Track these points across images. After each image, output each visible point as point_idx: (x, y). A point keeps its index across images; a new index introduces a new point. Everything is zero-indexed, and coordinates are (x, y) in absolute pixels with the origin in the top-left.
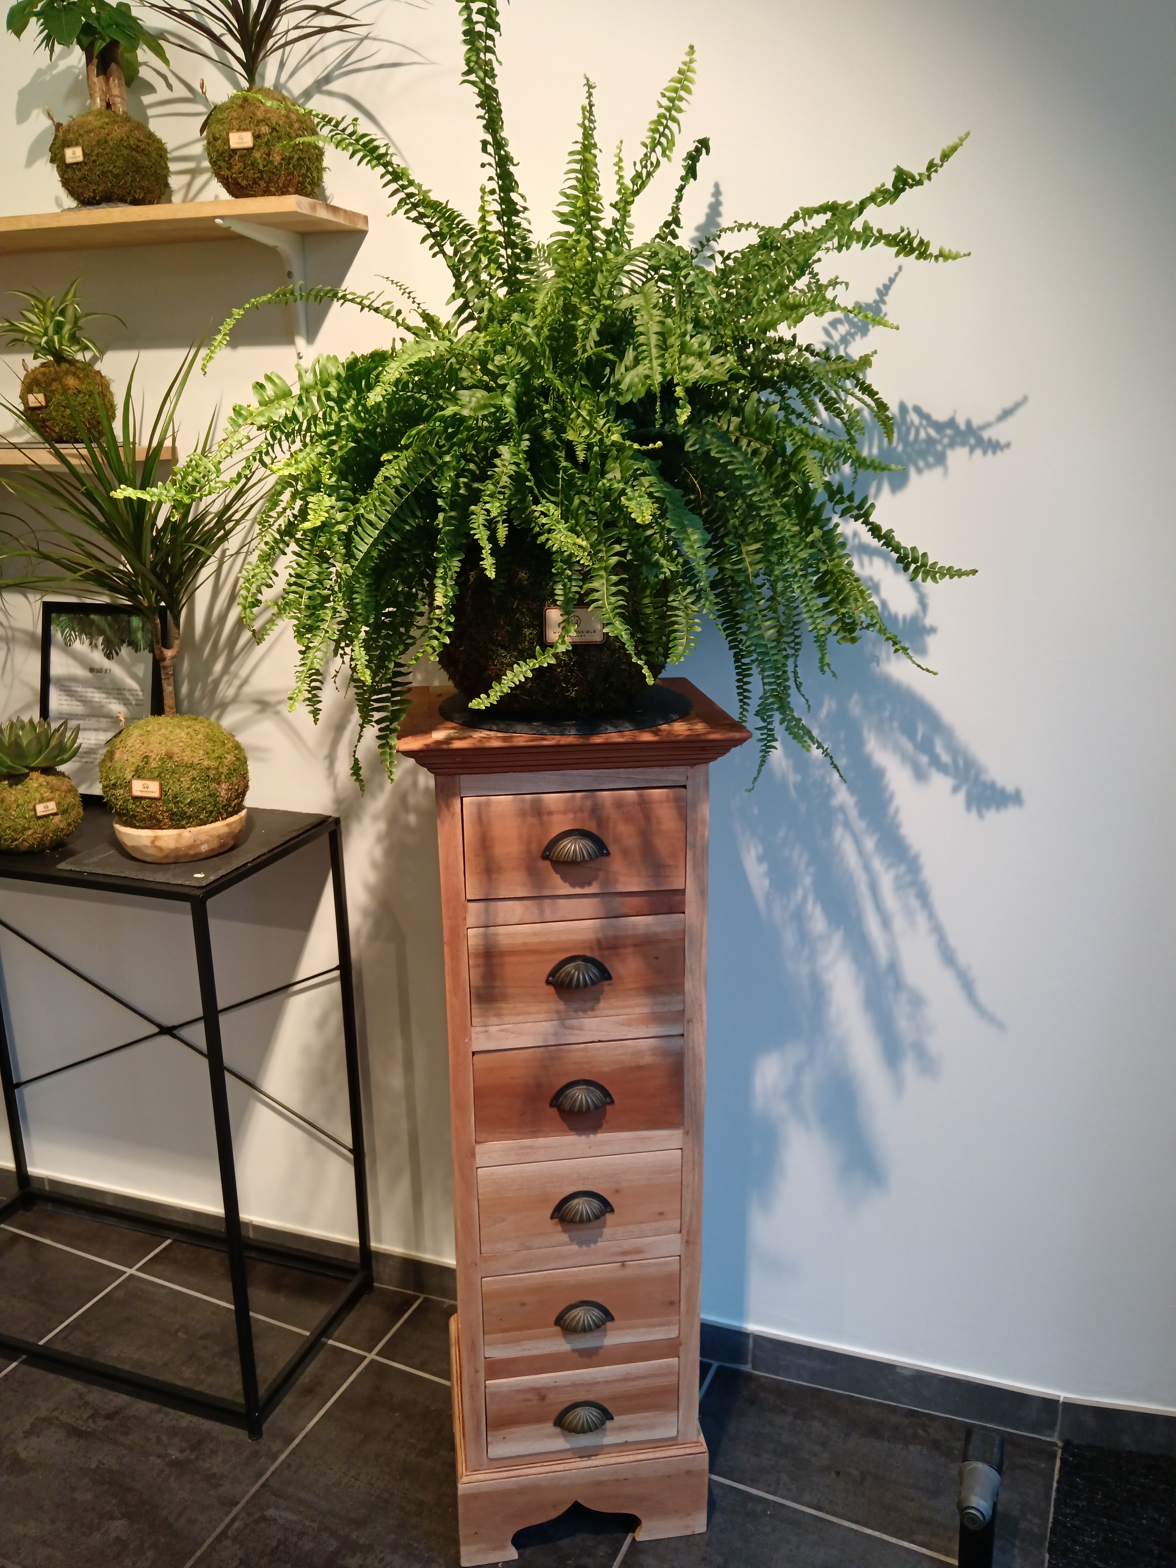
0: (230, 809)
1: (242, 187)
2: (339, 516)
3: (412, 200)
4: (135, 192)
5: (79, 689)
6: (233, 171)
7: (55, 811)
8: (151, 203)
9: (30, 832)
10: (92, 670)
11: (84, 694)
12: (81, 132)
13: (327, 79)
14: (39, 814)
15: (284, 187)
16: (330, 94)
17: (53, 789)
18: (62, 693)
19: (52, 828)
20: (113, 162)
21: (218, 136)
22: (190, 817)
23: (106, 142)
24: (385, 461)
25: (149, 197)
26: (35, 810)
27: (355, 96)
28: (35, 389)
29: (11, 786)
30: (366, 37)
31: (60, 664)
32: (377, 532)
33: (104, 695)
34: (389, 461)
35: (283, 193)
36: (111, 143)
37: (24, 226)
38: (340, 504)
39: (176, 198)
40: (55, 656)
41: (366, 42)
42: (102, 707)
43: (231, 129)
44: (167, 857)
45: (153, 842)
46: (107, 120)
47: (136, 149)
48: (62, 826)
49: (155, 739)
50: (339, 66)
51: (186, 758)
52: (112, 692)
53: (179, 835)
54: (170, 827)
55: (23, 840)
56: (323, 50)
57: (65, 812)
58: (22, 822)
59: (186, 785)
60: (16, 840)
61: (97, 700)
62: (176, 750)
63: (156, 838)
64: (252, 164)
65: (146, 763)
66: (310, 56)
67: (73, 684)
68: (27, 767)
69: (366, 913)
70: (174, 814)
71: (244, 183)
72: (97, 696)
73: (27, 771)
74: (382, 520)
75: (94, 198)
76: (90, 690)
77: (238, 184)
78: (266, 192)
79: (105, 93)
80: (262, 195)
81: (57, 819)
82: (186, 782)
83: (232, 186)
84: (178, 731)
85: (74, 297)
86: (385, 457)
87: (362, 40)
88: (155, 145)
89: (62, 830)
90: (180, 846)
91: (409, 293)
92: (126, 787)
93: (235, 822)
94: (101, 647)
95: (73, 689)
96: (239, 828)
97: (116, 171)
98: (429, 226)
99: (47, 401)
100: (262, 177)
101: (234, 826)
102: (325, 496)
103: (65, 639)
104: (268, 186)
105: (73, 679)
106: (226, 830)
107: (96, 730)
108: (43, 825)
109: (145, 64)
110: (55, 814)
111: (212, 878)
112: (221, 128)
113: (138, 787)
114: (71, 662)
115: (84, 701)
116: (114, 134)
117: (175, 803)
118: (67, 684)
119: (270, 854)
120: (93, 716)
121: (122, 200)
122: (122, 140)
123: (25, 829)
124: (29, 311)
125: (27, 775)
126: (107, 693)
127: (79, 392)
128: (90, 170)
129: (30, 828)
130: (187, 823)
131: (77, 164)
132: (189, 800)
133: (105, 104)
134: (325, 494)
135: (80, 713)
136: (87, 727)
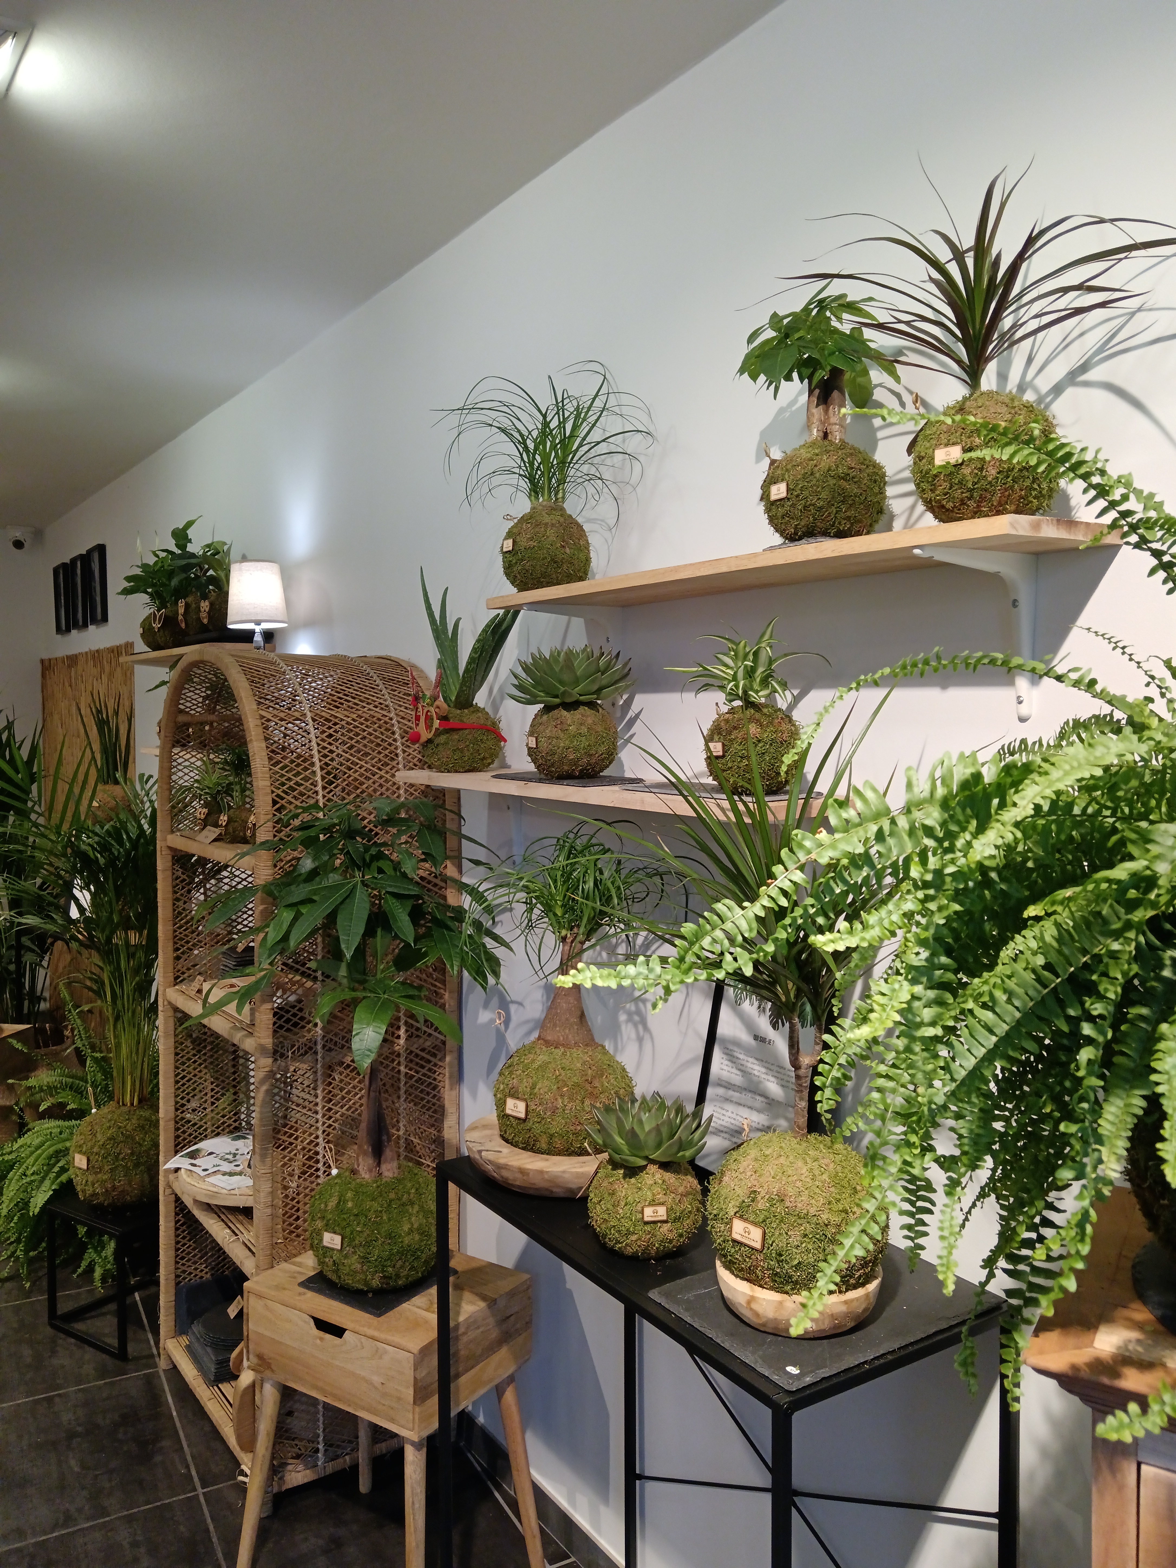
0: (852, 1281)
1: (948, 510)
2: (927, 1014)
3: (1129, 520)
4: (840, 523)
5: (741, 1056)
6: (938, 492)
7: (665, 1218)
8: (859, 534)
9: (634, 1238)
10: (756, 1038)
11: (744, 1063)
12: (789, 467)
13: (1084, 368)
14: (646, 1219)
15: (1000, 504)
16: (1087, 384)
17: (667, 1190)
18: (725, 1057)
19: (659, 1237)
20: (817, 493)
21: (923, 454)
22: (796, 1283)
23: (812, 474)
24: (1030, 918)
25: (856, 528)
26: (642, 1212)
27: (1118, 382)
28: (716, 737)
29: (625, 1177)
30: (1139, 310)
31: (728, 1024)
32: (994, 1039)
33: (764, 1070)
34: (1038, 919)
35: (999, 513)
36: (817, 475)
37: (724, 569)
38: (931, 994)
39: (897, 524)
40: (725, 1012)
41: (1138, 315)
42: (760, 1082)
43: (937, 446)
44: (764, 1325)
45: (749, 1302)
46: (817, 451)
47: (845, 477)
48: (670, 1236)
49: (771, 1169)
50: (1101, 350)
51: (799, 1205)
52: (772, 1067)
53: (781, 1303)
54: (771, 1289)
55: (627, 1245)
56: (1082, 334)
57: (677, 1220)
58: (628, 1224)
59: (795, 1240)
60: (618, 1242)
61: (756, 1073)
62: (791, 1191)
63: (752, 1299)
64: (960, 482)
65: (753, 1201)
66: (1066, 344)
67: (735, 1049)
68: (646, 1158)
69: (1044, 1453)
70: (776, 1274)
71: (950, 505)
72: (757, 1069)
73: (644, 1163)
74: (1005, 1022)
75: (796, 533)
76: (751, 1060)
77: (943, 507)
78: (977, 513)
79: (823, 423)
80: (973, 517)
81: (666, 1227)
82: (795, 1238)
83: (937, 510)
84: (800, 1163)
85: (771, 637)
86: (1032, 911)
87: (1133, 314)
88: (870, 470)
89: (671, 1241)
90: (780, 1318)
91: (1123, 648)
92: (727, 1224)
93: (857, 1299)
94: (768, 1013)
95: (736, 1054)
96: (863, 1306)
97: (820, 504)
98: (1157, 554)
99: (724, 751)
100: (972, 496)
101: (855, 1304)
102: (905, 983)
103: (736, 996)
104: (978, 506)
105: (737, 1043)
106: (843, 1308)
107: (751, 1108)
108: (649, 1232)
109: (880, 385)
110: (666, 1222)
111: (808, 1380)
112: (928, 445)
113: (740, 1229)
114: (738, 1023)
115: (744, 1072)
116: (823, 464)
117: (778, 1262)
118: (731, 1047)
119: (903, 1353)
120: (750, 1091)
121: (825, 534)
122: (829, 470)
123: (629, 1233)
124: (725, 654)
125: (644, 1168)
126: (767, 1068)
127: (759, 741)
128: (793, 506)
129: (634, 1233)
130: (792, 1289)
131: (780, 500)
132: (796, 1262)
133: (821, 434)
134: (906, 979)
135: (738, 1083)
136: (742, 1102)
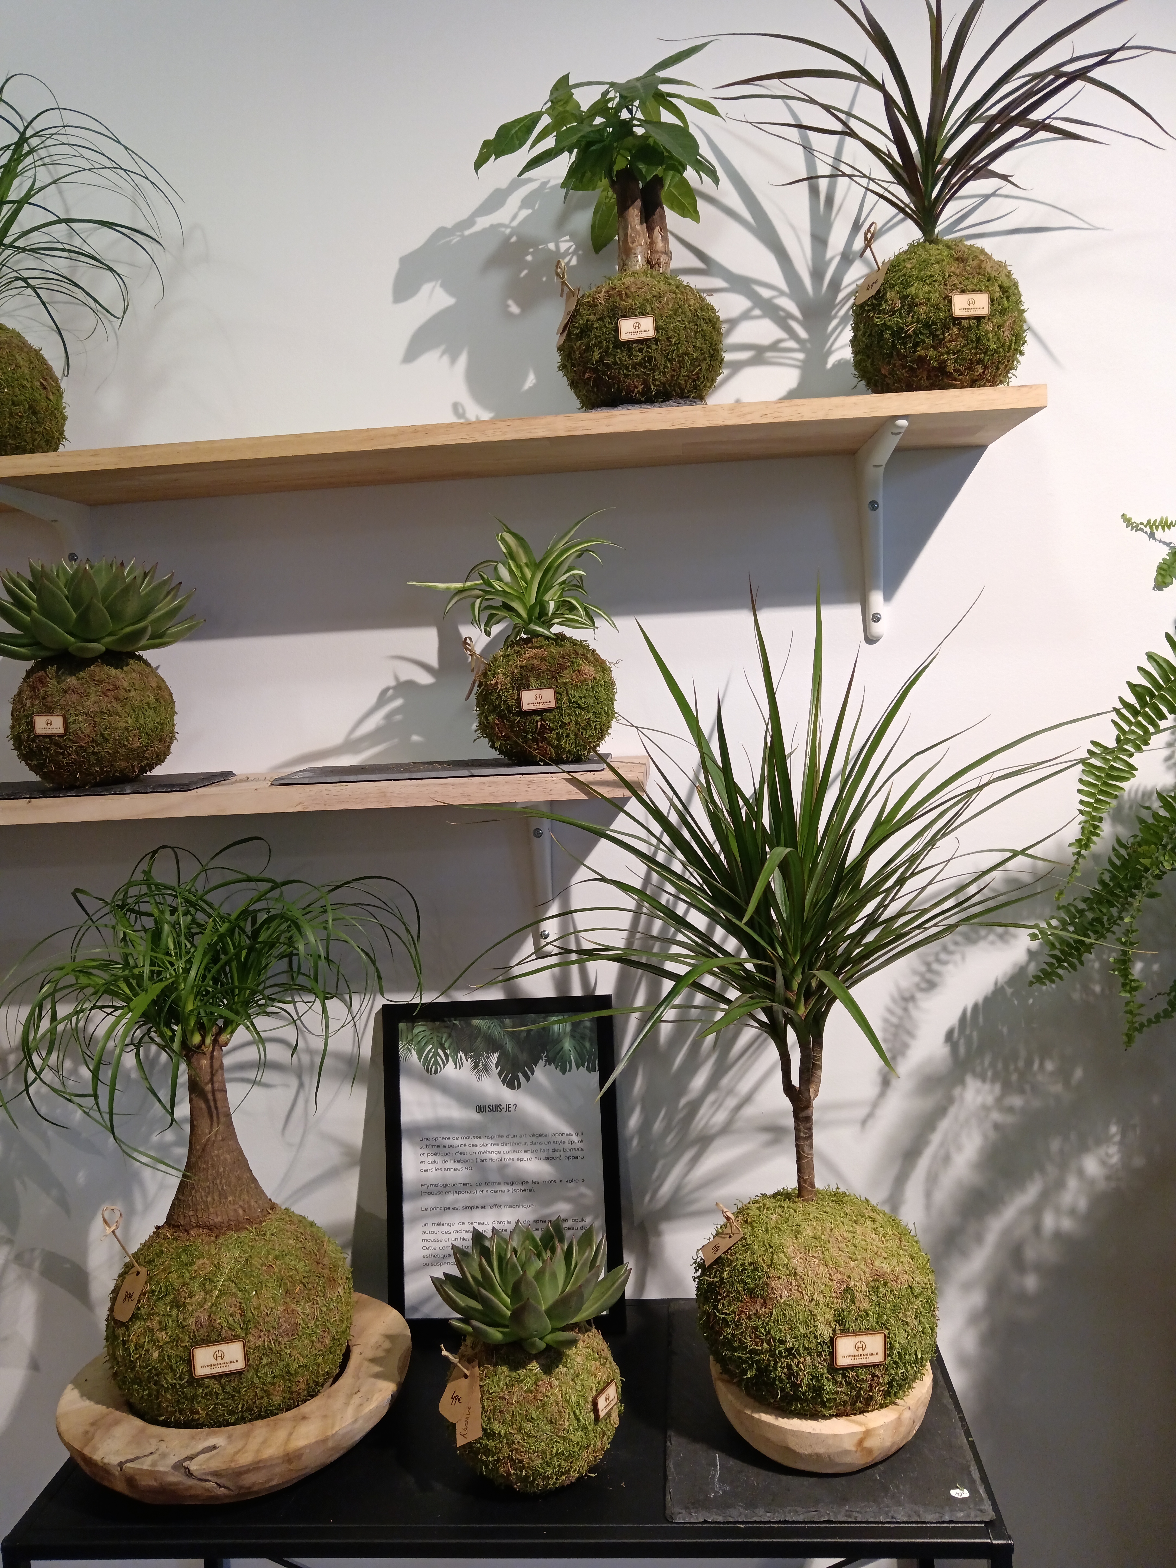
1: (945, 374)
4: (704, 385)
5: (458, 1142)
10: (480, 1109)
11: (468, 1149)
12: (648, 296)
14: (601, 1415)
18: (426, 1151)
20: (692, 340)
21: (922, 299)
23: (682, 311)
26: (595, 1409)
31: (418, 1104)
33: (507, 1148)
36: (688, 314)
40: (410, 1091)
42: (505, 1166)
43: (950, 291)
45: (860, 1442)
47: (713, 324)
51: (900, 1279)
59: (912, 1328)
61: (494, 1156)
62: (884, 1267)
64: (978, 340)
67: (447, 1135)
70: (893, 1384)
72: (493, 1150)
77: (942, 369)
79: (646, 248)
82: (912, 1323)
87: (987, 197)
92: (820, 1351)
95: (446, 1142)
97: (695, 354)
100: (983, 359)
103: (426, 1062)
104: (983, 373)
105: (445, 1126)
107: (496, 1206)
108: (604, 1433)
110: (616, 1405)
112: (930, 289)
113: (849, 1350)
115: (470, 1162)
118: (435, 1135)
120: (489, 1184)
121: (685, 396)
122: (698, 310)
126: (512, 1144)
128: (661, 350)
131: (641, 341)
133: (645, 263)
135: (460, 1180)
136: (477, 1203)
